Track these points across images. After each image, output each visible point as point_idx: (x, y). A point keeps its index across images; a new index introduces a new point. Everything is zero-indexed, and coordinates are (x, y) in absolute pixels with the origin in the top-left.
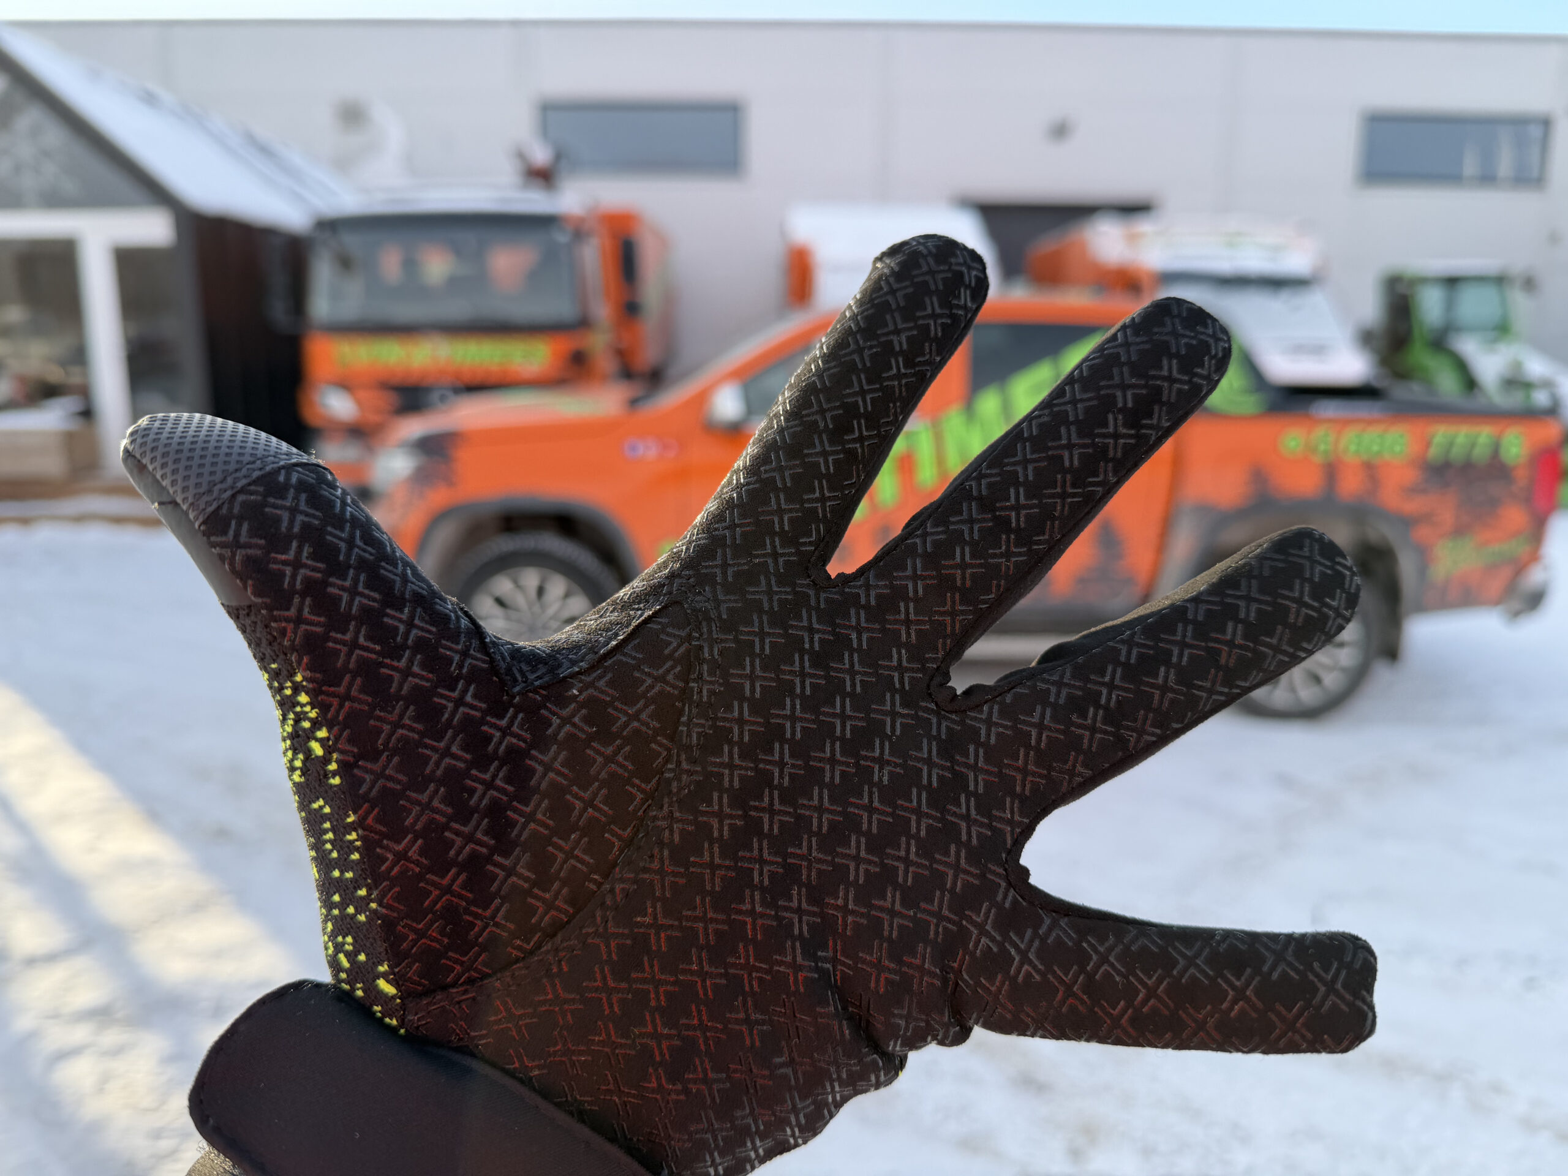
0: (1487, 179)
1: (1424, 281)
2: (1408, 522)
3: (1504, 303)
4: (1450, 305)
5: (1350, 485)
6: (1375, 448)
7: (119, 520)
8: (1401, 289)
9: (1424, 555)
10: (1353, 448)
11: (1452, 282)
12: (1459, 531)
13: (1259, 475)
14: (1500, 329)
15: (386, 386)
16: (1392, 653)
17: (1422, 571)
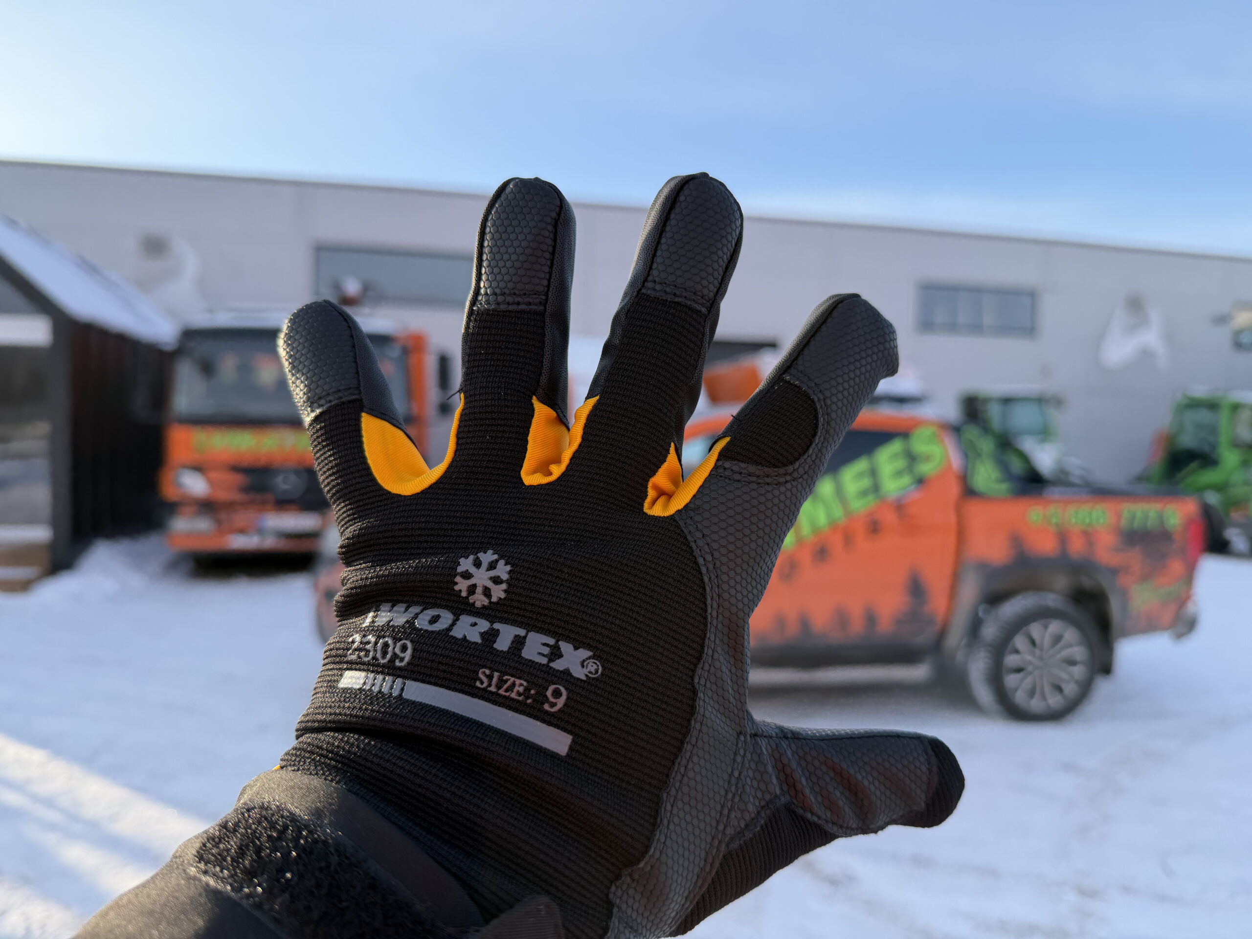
1: (989, 400)
2: (1114, 572)
3: (1043, 416)
4: (1006, 415)
5: (1077, 547)
6: (1087, 521)
8: (975, 403)
9: (1125, 594)
10: (1074, 520)
11: (1007, 401)
12: (1145, 578)
13: (1017, 541)
14: (1044, 433)
15: (236, 468)
16: (1107, 669)
17: (1124, 607)
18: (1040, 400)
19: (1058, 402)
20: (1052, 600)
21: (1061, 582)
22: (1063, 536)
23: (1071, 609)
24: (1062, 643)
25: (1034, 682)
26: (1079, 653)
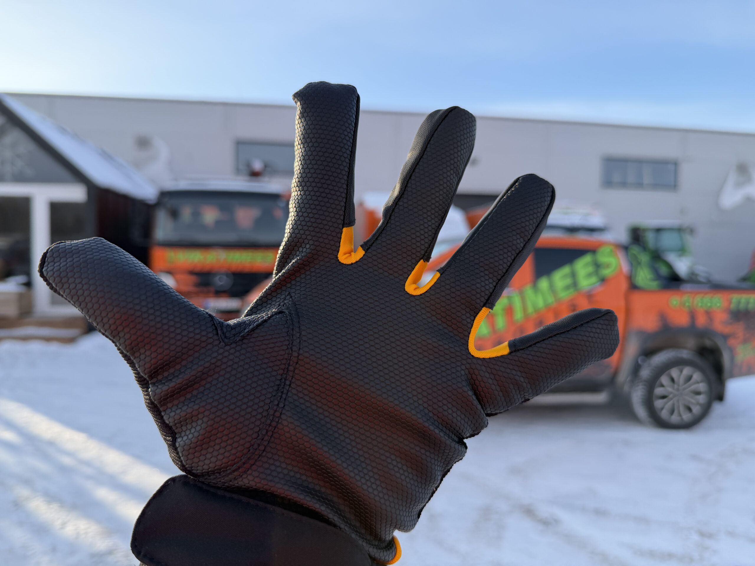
1: (647, 230)
2: (726, 337)
3: (682, 239)
4: (657, 239)
5: (701, 321)
6: (709, 305)
7: (48, 339)
8: (638, 232)
9: (732, 351)
10: (700, 304)
12: (746, 341)
13: (663, 317)
14: (682, 251)
15: (192, 272)
16: (720, 397)
17: (732, 358)
18: (680, 230)
19: (692, 231)
20: (685, 354)
21: (691, 343)
22: (693, 315)
23: (697, 360)
24: (692, 381)
25: (673, 405)
26: (702, 387)
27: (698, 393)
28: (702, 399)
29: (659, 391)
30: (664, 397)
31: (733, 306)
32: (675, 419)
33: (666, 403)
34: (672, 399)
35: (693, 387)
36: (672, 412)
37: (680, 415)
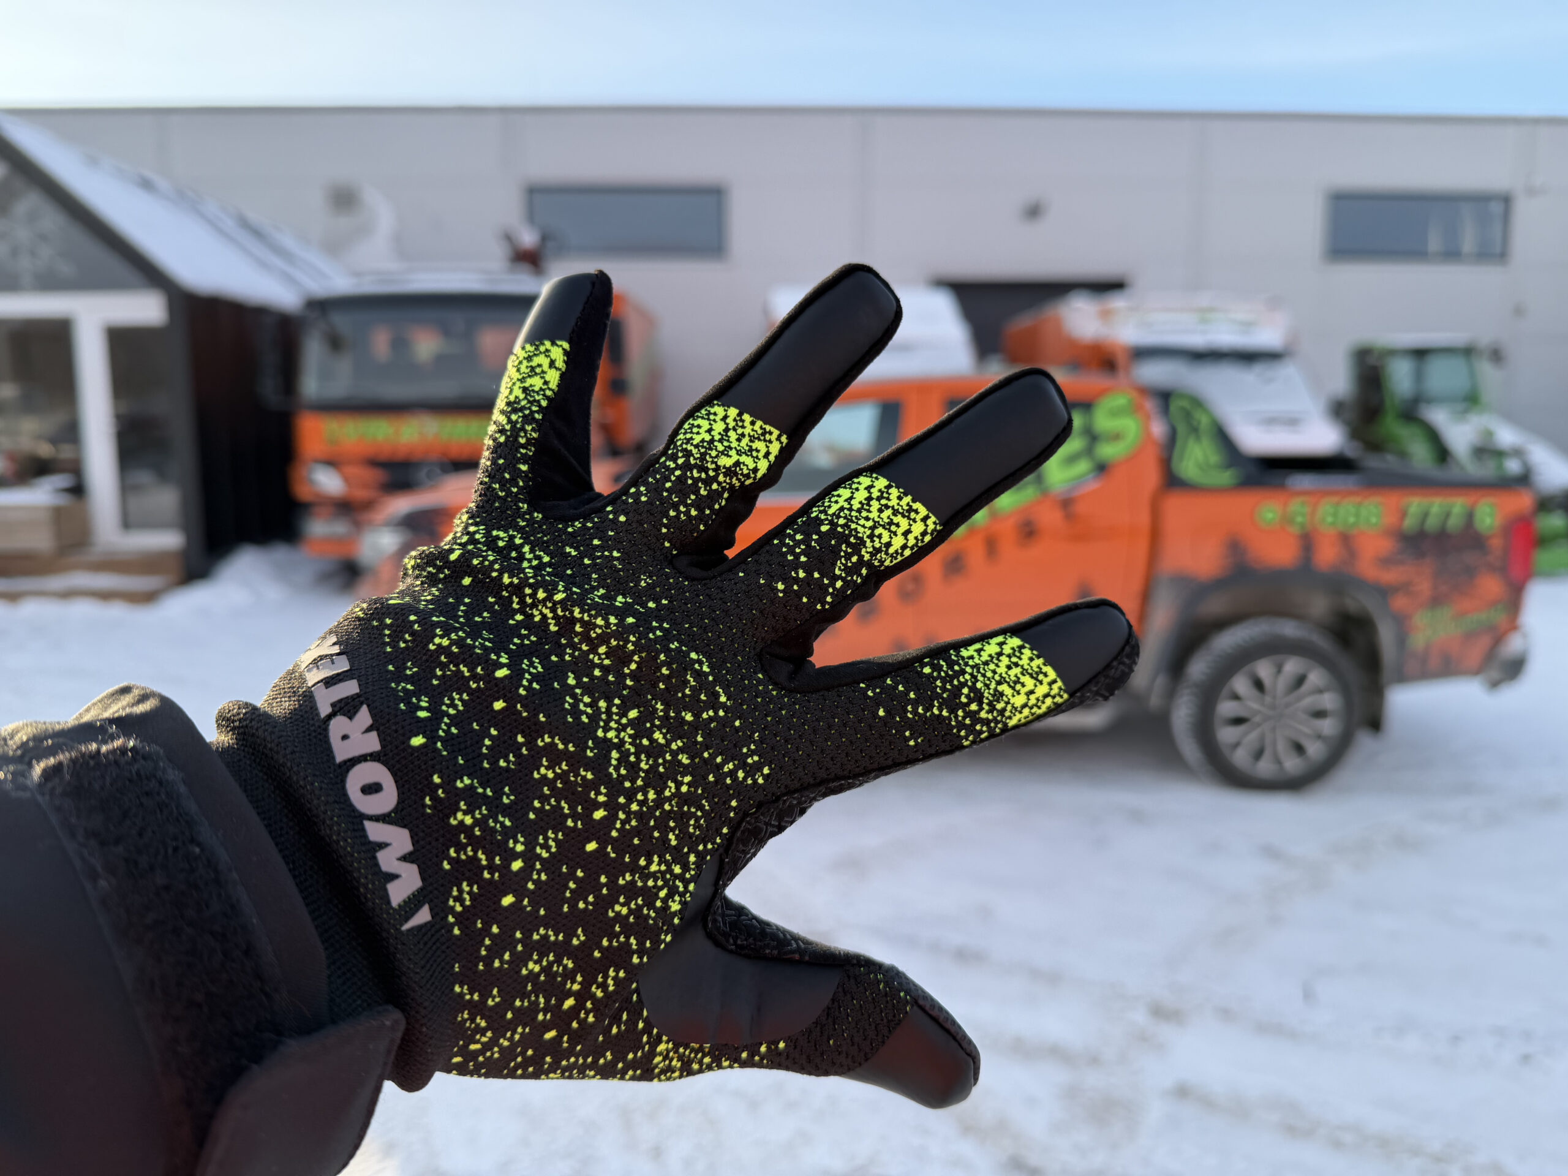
0: (1452, 255)
1: (1392, 353)
3: (1472, 374)
4: (1419, 376)
6: (1352, 520)
7: (105, 596)
8: (1371, 361)
9: (1402, 623)
10: (1330, 519)
11: (1420, 354)
12: (1436, 601)
14: (1471, 400)
15: (375, 463)
16: (1375, 723)
17: (1402, 640)
18: (1468, 352)
20: (1289, 629)
24: (1305, 688)
25: (1262, 738)
26: (1330, 700)
27: (1320, 714)
28: (1328, 726)
29: (1226, 708)
30: (1238, 721)
31: (1410, 523)
32: (1265, 768)
33: (1246, 734)
34: (1259, 725)
35: (1308, 702)
36: (1258, 754)
37: (1278, 761)
